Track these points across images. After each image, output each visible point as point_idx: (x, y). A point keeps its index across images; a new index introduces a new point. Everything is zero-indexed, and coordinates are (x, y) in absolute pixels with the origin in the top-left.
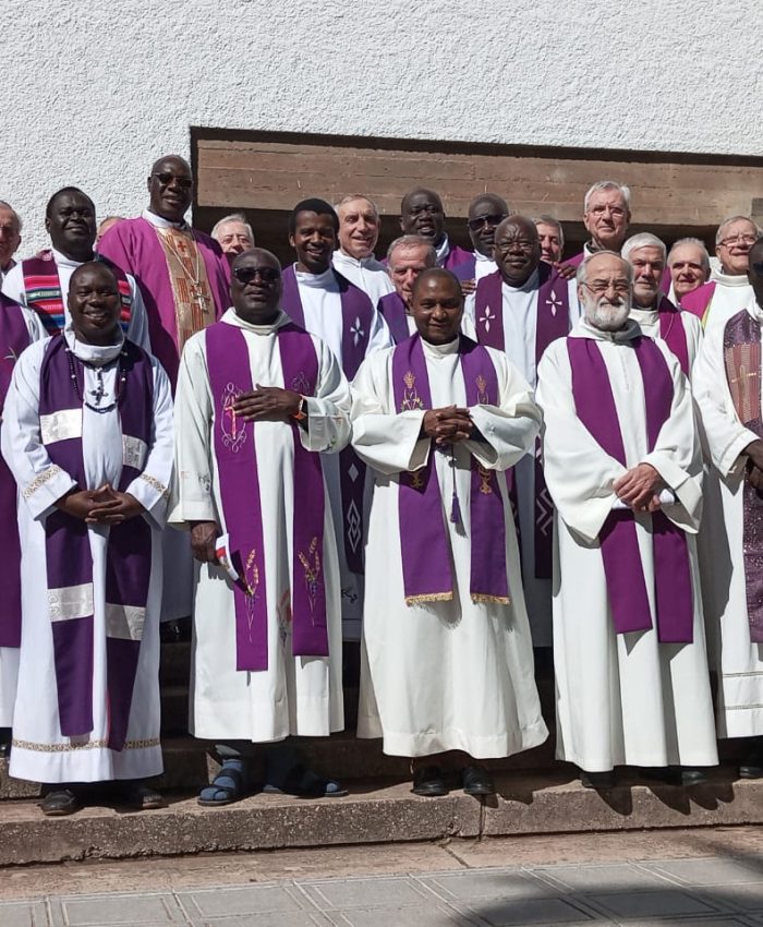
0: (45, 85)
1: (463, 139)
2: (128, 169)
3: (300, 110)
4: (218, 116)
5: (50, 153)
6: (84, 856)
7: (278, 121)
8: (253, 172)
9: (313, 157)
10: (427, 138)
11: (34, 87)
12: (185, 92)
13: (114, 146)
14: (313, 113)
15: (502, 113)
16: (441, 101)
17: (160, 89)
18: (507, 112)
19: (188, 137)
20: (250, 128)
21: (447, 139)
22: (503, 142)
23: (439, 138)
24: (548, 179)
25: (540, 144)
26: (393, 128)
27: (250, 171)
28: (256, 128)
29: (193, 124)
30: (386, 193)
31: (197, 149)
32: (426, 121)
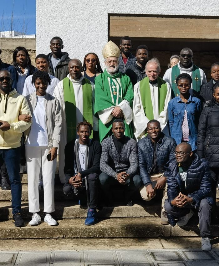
0: (67, 3)
1: (189, 15)
2: (90, 26)
3: (140, 7)
4: (116, 10)
5: (68, 23)
6: (64, 237)
7: (134, 11)
8: (126, 26)
9: (144, 21)
10: (178, 15)
11: (64, 4)
12: (106, 3)
13: (86, 20)
14: (144, 8)
15: (202, 6)
16: (183, 3)
17: (100, 3)
18: (203, 6)
19: (107, 16)
20: (125, 13)
21: (184, 15)
22: (201, 15)
23: (182, 15)
24: (215, 26)
25: (213, 15)
26: (168, 12)
27: (125, 26)
28: (127, 13)
29: (109, 13)
30: (165, 31)
31: (110, 20)
32: (178, 9)
